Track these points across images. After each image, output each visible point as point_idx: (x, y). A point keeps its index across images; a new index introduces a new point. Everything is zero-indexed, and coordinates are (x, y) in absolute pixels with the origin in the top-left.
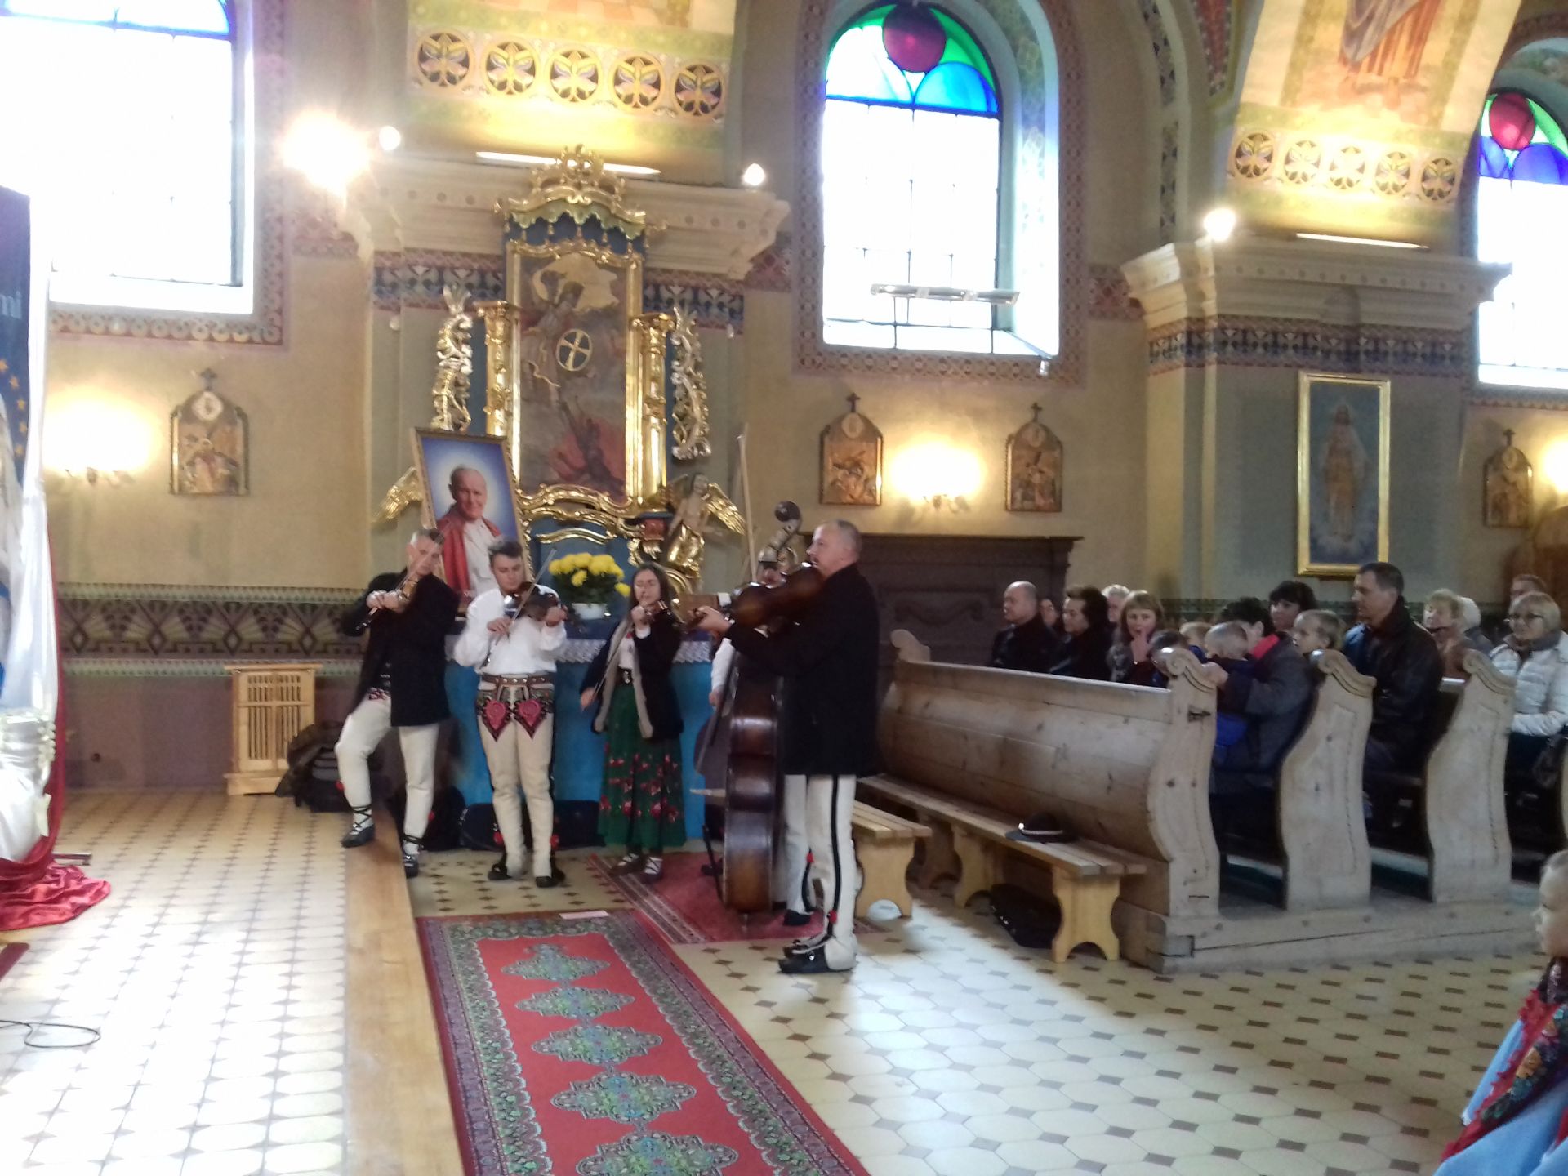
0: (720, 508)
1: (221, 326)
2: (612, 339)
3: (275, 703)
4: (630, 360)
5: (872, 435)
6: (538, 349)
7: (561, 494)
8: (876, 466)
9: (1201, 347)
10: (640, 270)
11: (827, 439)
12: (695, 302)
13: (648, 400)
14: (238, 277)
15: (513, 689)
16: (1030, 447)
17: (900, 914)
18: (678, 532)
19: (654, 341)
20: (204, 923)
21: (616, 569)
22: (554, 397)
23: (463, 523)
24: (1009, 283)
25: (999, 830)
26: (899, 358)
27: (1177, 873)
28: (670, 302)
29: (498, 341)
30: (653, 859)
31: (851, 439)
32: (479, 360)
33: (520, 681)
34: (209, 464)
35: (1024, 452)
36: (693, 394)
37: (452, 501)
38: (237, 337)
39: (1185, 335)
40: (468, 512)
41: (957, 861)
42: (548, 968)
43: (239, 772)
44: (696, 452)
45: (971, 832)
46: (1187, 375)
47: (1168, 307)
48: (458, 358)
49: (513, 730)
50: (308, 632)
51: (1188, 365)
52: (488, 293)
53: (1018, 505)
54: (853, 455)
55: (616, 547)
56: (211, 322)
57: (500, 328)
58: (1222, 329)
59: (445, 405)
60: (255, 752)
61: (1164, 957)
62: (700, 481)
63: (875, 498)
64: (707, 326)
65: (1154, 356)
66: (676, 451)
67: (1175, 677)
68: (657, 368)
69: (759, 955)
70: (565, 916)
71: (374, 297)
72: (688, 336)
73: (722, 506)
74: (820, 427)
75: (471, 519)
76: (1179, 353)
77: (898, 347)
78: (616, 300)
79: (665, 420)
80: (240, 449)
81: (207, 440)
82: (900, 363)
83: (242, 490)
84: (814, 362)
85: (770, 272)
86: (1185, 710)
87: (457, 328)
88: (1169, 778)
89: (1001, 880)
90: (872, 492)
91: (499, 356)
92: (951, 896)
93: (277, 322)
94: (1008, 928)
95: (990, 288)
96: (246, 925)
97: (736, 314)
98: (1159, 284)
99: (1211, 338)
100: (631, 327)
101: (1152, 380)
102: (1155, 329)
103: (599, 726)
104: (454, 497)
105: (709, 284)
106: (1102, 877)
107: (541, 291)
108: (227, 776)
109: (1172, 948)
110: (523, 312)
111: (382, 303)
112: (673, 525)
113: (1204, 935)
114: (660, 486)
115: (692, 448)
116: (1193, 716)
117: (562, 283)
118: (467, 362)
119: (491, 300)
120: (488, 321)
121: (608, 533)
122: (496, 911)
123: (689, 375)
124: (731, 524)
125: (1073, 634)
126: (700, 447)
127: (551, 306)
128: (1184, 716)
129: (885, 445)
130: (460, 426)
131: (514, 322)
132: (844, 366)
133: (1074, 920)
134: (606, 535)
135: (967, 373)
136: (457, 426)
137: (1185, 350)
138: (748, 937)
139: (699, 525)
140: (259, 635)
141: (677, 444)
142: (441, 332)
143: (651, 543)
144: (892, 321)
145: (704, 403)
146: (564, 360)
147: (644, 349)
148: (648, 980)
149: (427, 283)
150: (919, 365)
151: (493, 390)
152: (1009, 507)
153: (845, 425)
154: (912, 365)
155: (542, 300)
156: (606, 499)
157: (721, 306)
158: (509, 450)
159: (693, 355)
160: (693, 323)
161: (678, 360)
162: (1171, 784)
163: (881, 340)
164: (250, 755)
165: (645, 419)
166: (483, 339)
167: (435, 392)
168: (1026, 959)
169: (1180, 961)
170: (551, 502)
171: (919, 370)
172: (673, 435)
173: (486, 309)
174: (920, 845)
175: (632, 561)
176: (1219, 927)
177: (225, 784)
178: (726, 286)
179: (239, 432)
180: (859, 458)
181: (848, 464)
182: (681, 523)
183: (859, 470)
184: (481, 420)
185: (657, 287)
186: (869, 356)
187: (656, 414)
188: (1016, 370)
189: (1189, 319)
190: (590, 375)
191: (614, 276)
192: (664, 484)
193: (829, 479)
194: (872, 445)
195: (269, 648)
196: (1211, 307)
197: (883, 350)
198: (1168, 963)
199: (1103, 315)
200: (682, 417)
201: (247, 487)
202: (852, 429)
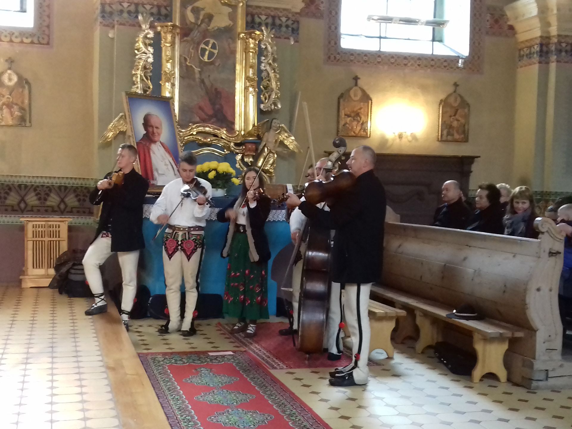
0: (285, 138)
1: (16, 34)
2: (229, 44)
3: (47, 239)
4: (238, 56)
5: (366, 99)
6: (189, 50)
7: (201, 129)
8: (368, 115)
9: (547, 53)
10: (245, 6)
11: (341, 101)
12: (273, 24)
13: (247, 78)
14: (24, 7)
15: (180, 233)
16: (452, 107)
17: (387, 357)
18: (263, 150)
19: (252, 46)
20: (28, 353)
21: (231, 170)
22: (197, 76)
23: (150, 144)
24: (442, 16)
25: (442, 313)
26: (382, 56)
27: (540, 337)
28: (260, 24)
29: (168, 45)
30: (252, 325)
31: (355, 101)
32: (158, 54)
33: (184, 229)
34: (10, 109)
35: (448, 109)
36: (272, 75)
37: (145, 132)
38: (25, 40)
39: (539, 46)
40: (153, 138)
41: (417, 330)
42: (207, 380)
43: (27, 275)
44: (273, 107)
45: (426, 314)
46: (540, 67)
47: (530, 30)
48: (146, 54)
49: (179, 256)
50: (62, 201)
51: (540, 62)
52: (161, 18)
53: (444, 138)
54: (355, 110)
55: (229, 158)
56: (11, 32)
57: (169, 37)
58: (560, 43)
59: (139, 80)
60: (37, 265)
61: (533, 381)
62: (275, 123)
63: (367, 134)
64: (280, 38)
65: (521, 57)
66: (262, 106)
67: (543, 233)
68: (253, 60)
69: (317, 376)
70: (211, 354)
71: (100, 19)
72: (270, 43)
73: (286, 137)
74: (338, 94)
75: (155, 142)
76: (535, 55)
77: (381, 50)
78: (231, 23)
79: (257, 89)
80: (26, 101)
81: (9, 96)
82: (382, 60)
83: (28, 124)
84: (335, 57)
85: (313, 7)
86: (548, 251)
87: (145, 37)
88: (537, 287)
89: (440, 340)
90: (365, 130)
91: (169, 53)
92: (413, 348)
93: (47, 32)
94: (446, 365)
95: (431, 18)
96: (50, 355)
97: (295, 31)
98: (525, 17)
99: (553, 48)
100: (239, 38)
101: (519, 70)
102: (522, 42)
103: (225, 254)
104: (145, 130)
105: (281, 14)
106: (500, 339)
107: (191, 17)
108: (21, 277)
109: (536, 376)
110: (181, 29)
111: (104, 22)
112: (261, 147)
113: (554, 370)
114: (254, 125)
115: (271, 105)
116: (552, 254)
117: (202, 13)
118: (151, 56)
119: (164, 22)
120: (163, 34)
121: (225, 150)
122: (173, 351)
123: (270, 64)
124: (291, 147)
125: (480, 208)
126: (275, 104)
127: (196, 26)
128: (546, 254)
129: (373, 104)
130: (147, 91)
131: (176, 34)
132: (352, 61)
133: (484, 361)
134: (224, 152)
135: (419, 65)
136: (145, 91)
137: (539, 54)
138: (309, 366)
139: (274, 147)
140: (37, 203)
141: (263, 103)
142: (137, 40)
143: (248, 156)
144: (378, 36)
145: (278, 80)
146: (203, 55)
147: (246, 50)
148: (261, 387)
149: (129, 12)
150: (392, 60)
151: (165, 72)
152: (440, 139)
153: (352, 93)
154: (389, 60)
155: (191, 23)
156: (225, 132)
157: (287, 26)
158: (173, 104)
159: (272, 54)
160: (273, 36)
161: (264, 56)
162: (538, 290)
163: (372, 46)
164: (33, 267)
165: (246, 88)
166: (160, 43)
167: (134, 72)
168: (458, 381)
169: (541, 383)
170: (195, 133)
171: (392, 63)
172: (260, 97)
173: (162, 27)
174: (398, 321)
175: (237, 166)
176: (561, 366)
177: (20, 281)
178: (290, 15)
179: (26, 92)
180: (359, 111)
181: (353, 115)
182: (265, 146)
183: (359, 118)
184: (158, 88)
185: (253, 16)
186: (366, 55)
187: (252, 86)
188: (445, 64)
189: (541, 37)
190: (217, 64)
191: (230, 10)
192: (256, 124)
193: (342, 123)
194: (366, 104)
195: (42, 209)
196: (554, 31)
197: (372, 52)
198: (534, 384)
199: (494, 34)
200: (266, 88)
201: (30, 122)
202: (355, 95)
